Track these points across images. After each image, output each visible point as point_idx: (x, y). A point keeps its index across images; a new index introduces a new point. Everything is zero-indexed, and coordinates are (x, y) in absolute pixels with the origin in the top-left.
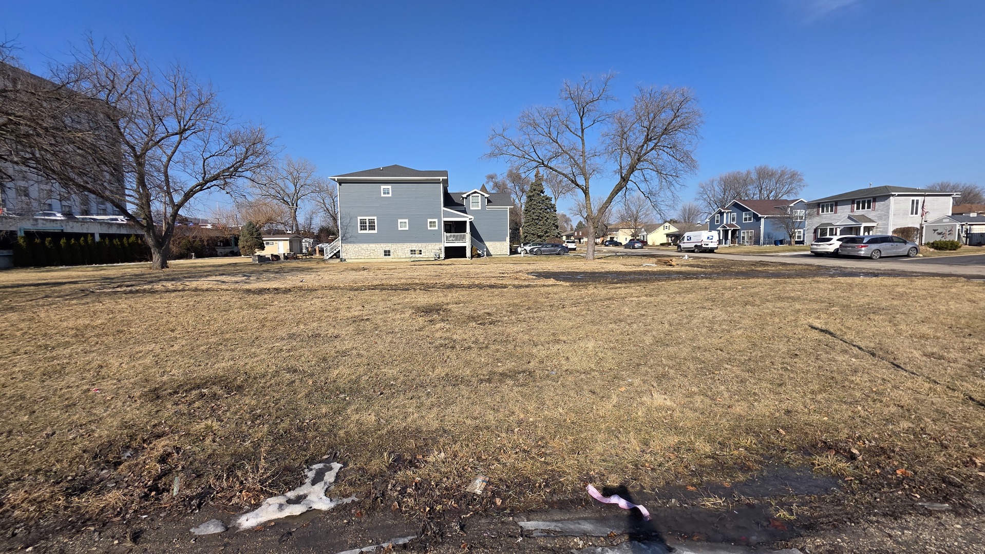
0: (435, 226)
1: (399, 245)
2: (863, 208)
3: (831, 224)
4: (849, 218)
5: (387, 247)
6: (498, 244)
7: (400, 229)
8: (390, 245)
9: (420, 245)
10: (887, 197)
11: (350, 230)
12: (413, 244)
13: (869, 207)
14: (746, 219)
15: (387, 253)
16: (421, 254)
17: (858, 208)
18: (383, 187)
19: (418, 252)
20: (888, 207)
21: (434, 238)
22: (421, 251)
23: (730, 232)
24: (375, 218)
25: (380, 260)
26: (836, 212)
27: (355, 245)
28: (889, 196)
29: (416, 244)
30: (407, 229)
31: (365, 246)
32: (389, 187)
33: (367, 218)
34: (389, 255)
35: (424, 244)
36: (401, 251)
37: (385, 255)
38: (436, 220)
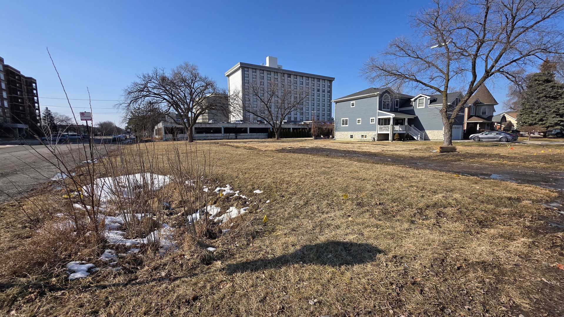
0: (373, 122)
1: (357, 132)
6: (436, 132)
7: (357, 124)
8: (353, 132)
9: (366, 132)
11: (338, 124)
12: (362, 132)
15: (352, 137)
16: (366, 137)
18: (352, 102)
19: (365, 136)
21: (373, 129)
22: (366, 136)
24: (348, 118)
25: (349, 140)
27: (340, 132)
29: (364, 132)
30: (360, 124)
31: (343, 133)
32: (354, 102)
33: (345, 119)
35: (368, 132)
36: (357, 136)
37: (351, 138)
38: (374, 118)
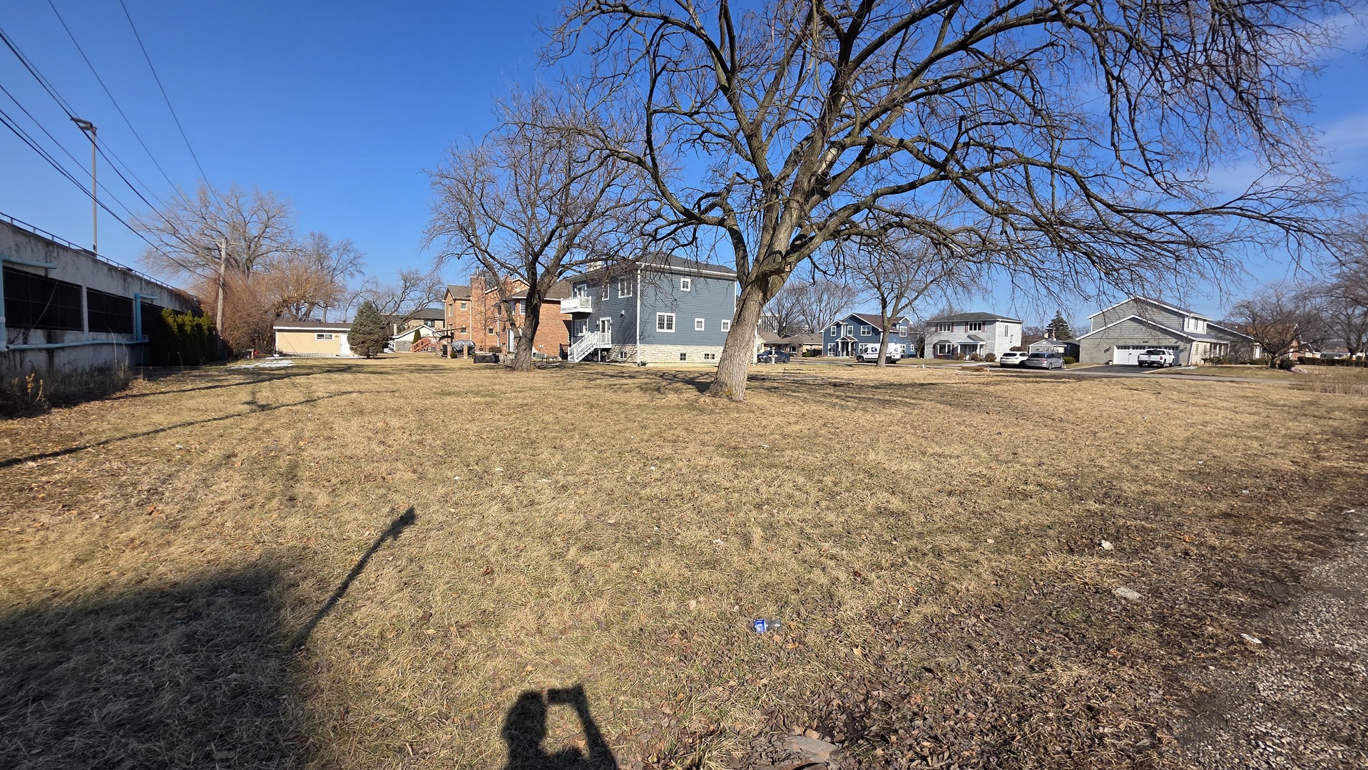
0: (727, 328)
1: (694, 348)
2: (975, 329)
3: (948, 341)
4: (968, 337)
5: (682, 349)
7: (696, 329)
8: (686, 347)
9: (713, 348)
10: (994, 322)
11: (648, 326)
12: (707, 347)
13: (979, 329)
14: (864, 333)
15: (683, 356)
16: (715, 359)
17: (971, 329)
18: (683, 279)
19: (712, 356)
20: (995, 329)
22: (715, 356)
23: (850, 344)
24: (673, 315)
25: (676, 365)
26: (952, 332)
27: (653, 346)
28: (995, 322)
29: (710, 347)
30: (703, 329)
31: (662, 347)
32: (688, 279)
33: (666, 314)
34: (685, 359)
36: (696, 355)
37: (681, 359)
38: (728, 321)
